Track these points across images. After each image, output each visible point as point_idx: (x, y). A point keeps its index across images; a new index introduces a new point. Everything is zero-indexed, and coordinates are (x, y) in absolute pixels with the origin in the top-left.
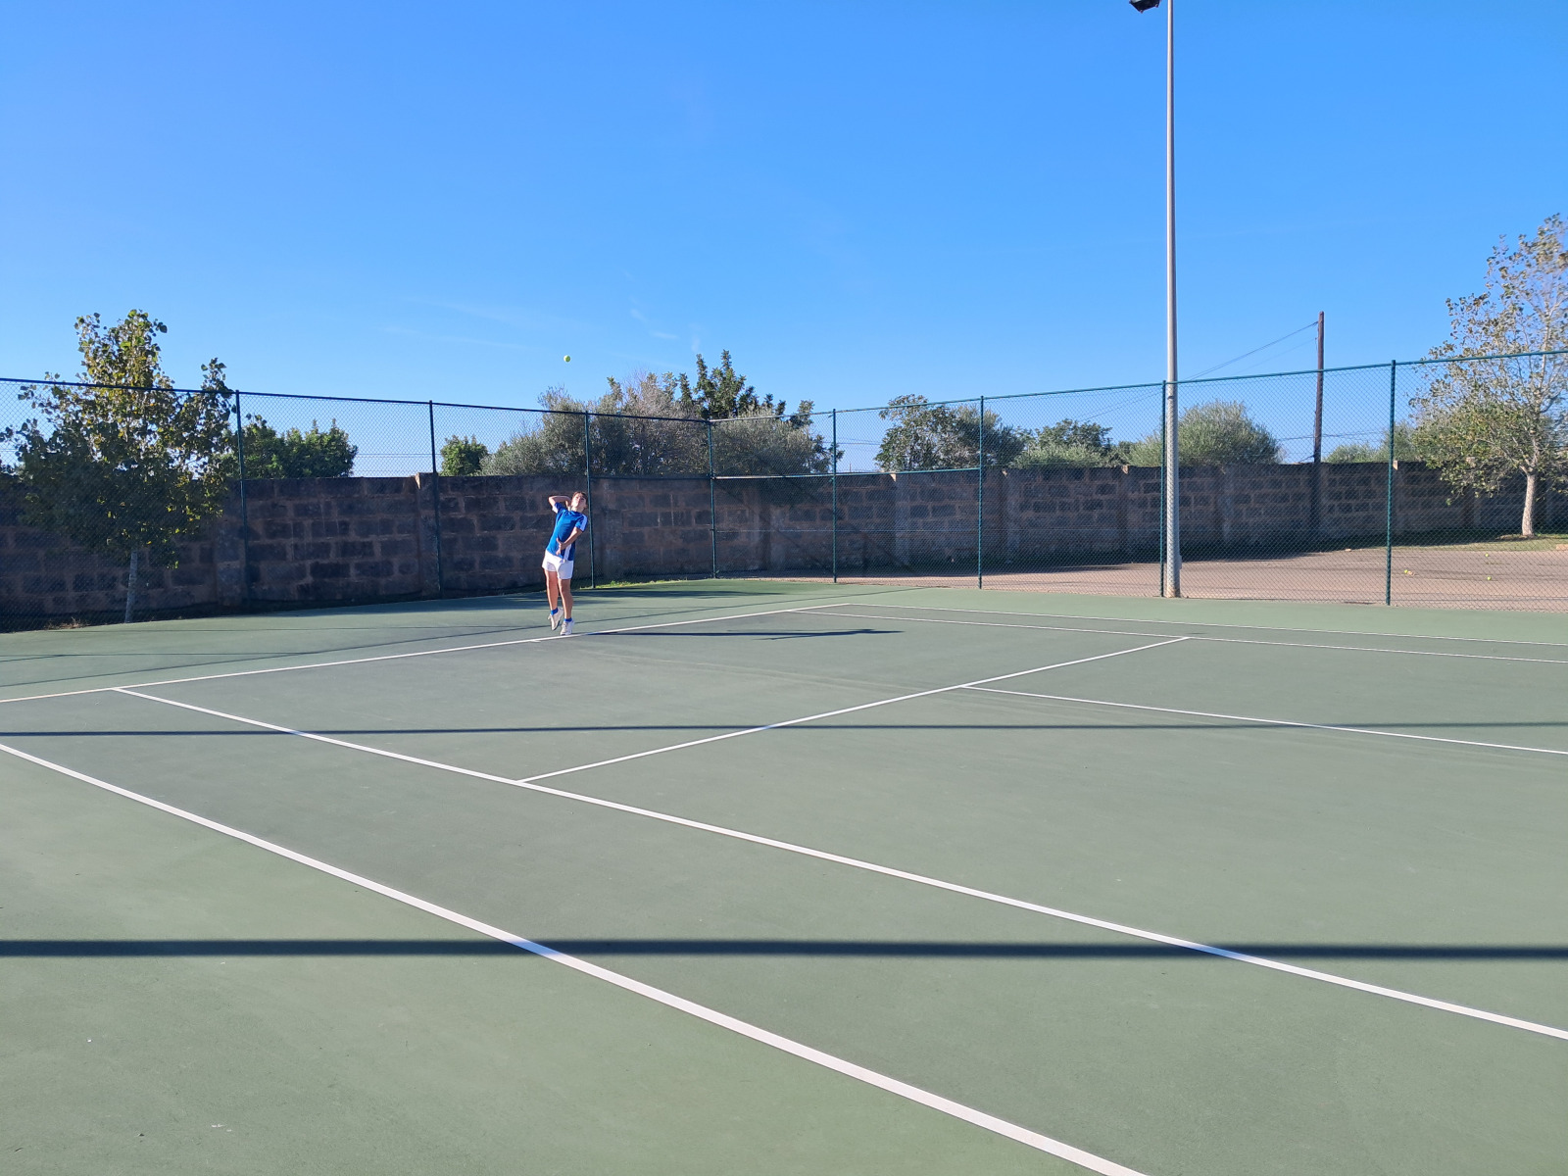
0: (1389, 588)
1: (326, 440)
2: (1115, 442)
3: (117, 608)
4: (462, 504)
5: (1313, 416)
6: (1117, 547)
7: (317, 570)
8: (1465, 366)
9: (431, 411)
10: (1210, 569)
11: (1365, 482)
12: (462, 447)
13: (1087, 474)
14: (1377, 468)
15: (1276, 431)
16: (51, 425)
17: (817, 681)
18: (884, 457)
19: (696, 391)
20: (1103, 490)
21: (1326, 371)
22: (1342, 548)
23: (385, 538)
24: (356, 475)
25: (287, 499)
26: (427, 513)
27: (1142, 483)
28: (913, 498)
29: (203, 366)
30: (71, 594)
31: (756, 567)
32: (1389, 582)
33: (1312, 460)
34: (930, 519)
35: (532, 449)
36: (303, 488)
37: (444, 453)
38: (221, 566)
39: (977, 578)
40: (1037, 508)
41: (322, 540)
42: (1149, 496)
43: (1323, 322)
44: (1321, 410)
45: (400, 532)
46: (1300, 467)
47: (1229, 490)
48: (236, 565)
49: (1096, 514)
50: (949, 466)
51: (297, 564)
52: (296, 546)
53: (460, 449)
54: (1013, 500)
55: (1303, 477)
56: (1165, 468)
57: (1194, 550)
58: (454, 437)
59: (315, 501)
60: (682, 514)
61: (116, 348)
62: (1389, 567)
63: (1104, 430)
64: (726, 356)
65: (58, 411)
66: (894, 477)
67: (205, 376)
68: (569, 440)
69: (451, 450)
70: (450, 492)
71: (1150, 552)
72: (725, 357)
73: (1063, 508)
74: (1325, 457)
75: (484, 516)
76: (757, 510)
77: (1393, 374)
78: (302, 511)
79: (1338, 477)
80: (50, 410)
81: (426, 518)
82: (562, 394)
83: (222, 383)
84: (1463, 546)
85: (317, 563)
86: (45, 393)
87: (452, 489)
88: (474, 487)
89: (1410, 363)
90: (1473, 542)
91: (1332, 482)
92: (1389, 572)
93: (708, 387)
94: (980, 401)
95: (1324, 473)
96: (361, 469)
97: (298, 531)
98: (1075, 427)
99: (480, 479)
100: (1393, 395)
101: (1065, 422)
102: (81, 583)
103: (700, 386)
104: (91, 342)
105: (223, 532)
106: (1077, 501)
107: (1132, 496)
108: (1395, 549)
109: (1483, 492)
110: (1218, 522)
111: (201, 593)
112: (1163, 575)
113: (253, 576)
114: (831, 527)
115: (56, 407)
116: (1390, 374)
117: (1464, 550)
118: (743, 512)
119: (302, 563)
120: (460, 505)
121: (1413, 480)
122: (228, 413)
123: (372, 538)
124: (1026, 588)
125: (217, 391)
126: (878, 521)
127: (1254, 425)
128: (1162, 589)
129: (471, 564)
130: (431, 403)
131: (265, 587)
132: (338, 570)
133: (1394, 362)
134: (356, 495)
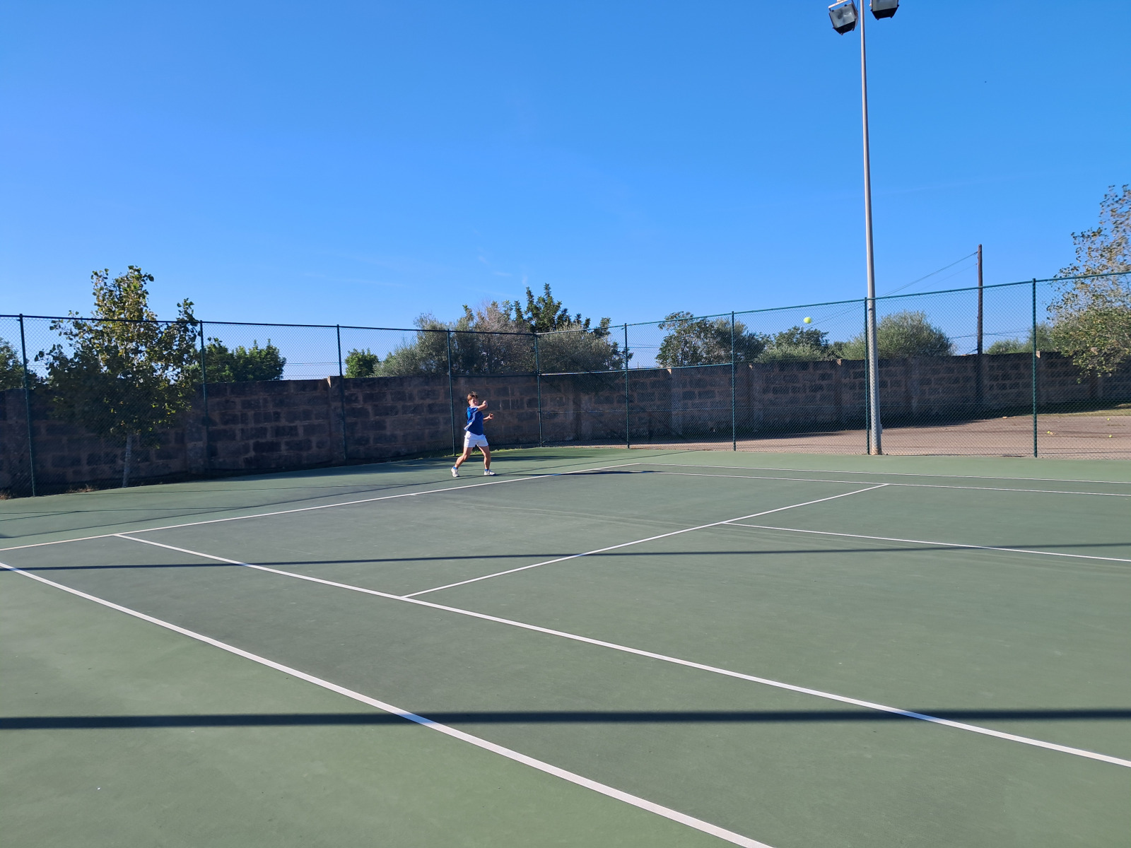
0: (1036, 444)
1: (263, 353)
2: (831, 342)
3: (117, 477)
4: (361, 398)
5: (976, 320)
6: (835, 418)
7: (258, 447)
8: (1087, 281)
9: (338, 332)
10: (903, 433)
11: (1016, 367)
12: (360, 357)
13: (811, 366)
14: (1025, 357)
15: (949, 332)
16: (72, 348)
17: (617, 520)
18: (662, 357)
19: (526, 313)
20: (823, 377)
21: (985, 287)
22: (1000, 416)
23: (306, 423)
24: (285, 378)
25: (236, 397)
26: (336, 404)
27: (852, 371)
28: (684, 386)
29: (179, 305)
30: (86, 468)
31: (571, 438)
32: (1036, 441)
33: (976, 352)
34: (697, 401)
35: (409, 357)
36: (247, 389)
37: (347, 362)
38: (190, 445)
39: (732, 443)
40: (775, 391)
41: (261, 425)
42: (857, 381)
43: (981, 252)
44: (981, 316)
45: (316, 419)
46: (968, 357)
47: (916, 376)
48: (200, 444)
49: (818, 395)
50: (710, 362)
51: (243, 443)
52: (242, 430)
53: (359, 360)
54: (758, 386)
55: (970, 365)
56: (868, 361)
57: (889, 421)
58: (354, 350)
59: (255, 397)
60: (517, 401)
61: (118, 293)
62: (1036, 429)
63: (823, 333)
64: (547, 287)
65: (77, 338)
66: (670, 371)
67: (180, 311)
68: (435, 350)
69: (353, 359)
70: (352, 389)
71: (858, 422)
72: (546, 289)
73: (794, 390)
74: (985, 350)
75: (376, 406)
76: (571, 397)
77: (1034, 288)
78: (247, 405)
79: (995, 364)
80: (72, 337)
81: (335, 408)
82: (430, 318)
83: (191, 316)
84: (1091, 413)
85: (258, 442)
86: (69, 326)
87: (354, 388)
88: (369, 386)
89: (1046, 280)
90: (1098, 410)
91: (992, 368)
92: (1036, 433)
93: (534, 309)
94: (731, 315)
95: (985, 362)
96: (289, 374)
97: (244, 419)
98: (801, 332)
99: (373, 379)
100: (1034, 304)
101: (795, 328)
102: (92, 460)
103: (529, 309)
104: (102, 289)
105: (191, 421)
106: (804, 386)
107: (844, 381)
108: (1041, 417)
109: (1104, 373)
110: (908, 398)
111: (175, 465)
112: (868, 439)
113: (212, 452)
114: (624, 408)
115: (77, 335)
116: (1032, 289)
117: (1092, 415)
118: (561, 398)
119: (247, 442)
120: (359, 399)
121: (1052, 365)
122: (195, 336)
123: (297, 423)
124: (769, 450)
125: (188, 322)
126: (658, 403)
127: (932, 328)
128: (869, 449)
129: (367, 441)
130: (338, 326)
131: (221, 460)
132: (273, 447)
133: (1034, 279)
134: (285, 393)
